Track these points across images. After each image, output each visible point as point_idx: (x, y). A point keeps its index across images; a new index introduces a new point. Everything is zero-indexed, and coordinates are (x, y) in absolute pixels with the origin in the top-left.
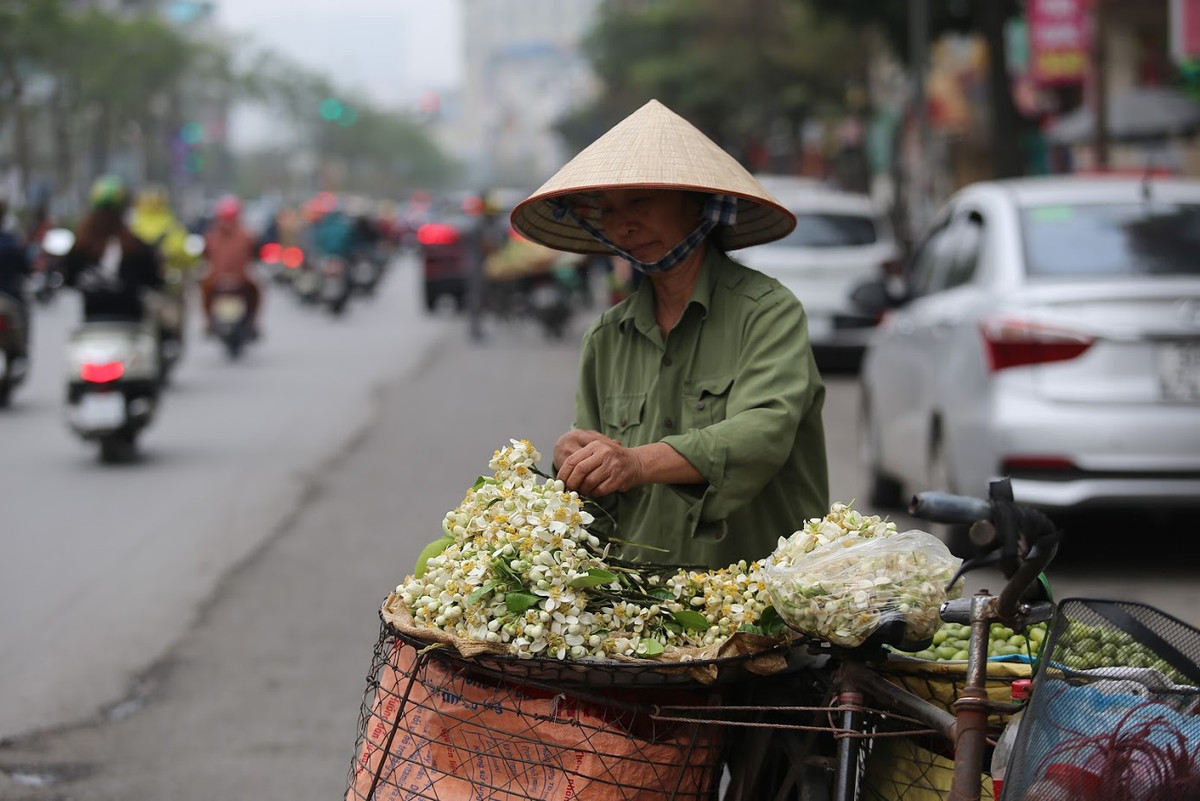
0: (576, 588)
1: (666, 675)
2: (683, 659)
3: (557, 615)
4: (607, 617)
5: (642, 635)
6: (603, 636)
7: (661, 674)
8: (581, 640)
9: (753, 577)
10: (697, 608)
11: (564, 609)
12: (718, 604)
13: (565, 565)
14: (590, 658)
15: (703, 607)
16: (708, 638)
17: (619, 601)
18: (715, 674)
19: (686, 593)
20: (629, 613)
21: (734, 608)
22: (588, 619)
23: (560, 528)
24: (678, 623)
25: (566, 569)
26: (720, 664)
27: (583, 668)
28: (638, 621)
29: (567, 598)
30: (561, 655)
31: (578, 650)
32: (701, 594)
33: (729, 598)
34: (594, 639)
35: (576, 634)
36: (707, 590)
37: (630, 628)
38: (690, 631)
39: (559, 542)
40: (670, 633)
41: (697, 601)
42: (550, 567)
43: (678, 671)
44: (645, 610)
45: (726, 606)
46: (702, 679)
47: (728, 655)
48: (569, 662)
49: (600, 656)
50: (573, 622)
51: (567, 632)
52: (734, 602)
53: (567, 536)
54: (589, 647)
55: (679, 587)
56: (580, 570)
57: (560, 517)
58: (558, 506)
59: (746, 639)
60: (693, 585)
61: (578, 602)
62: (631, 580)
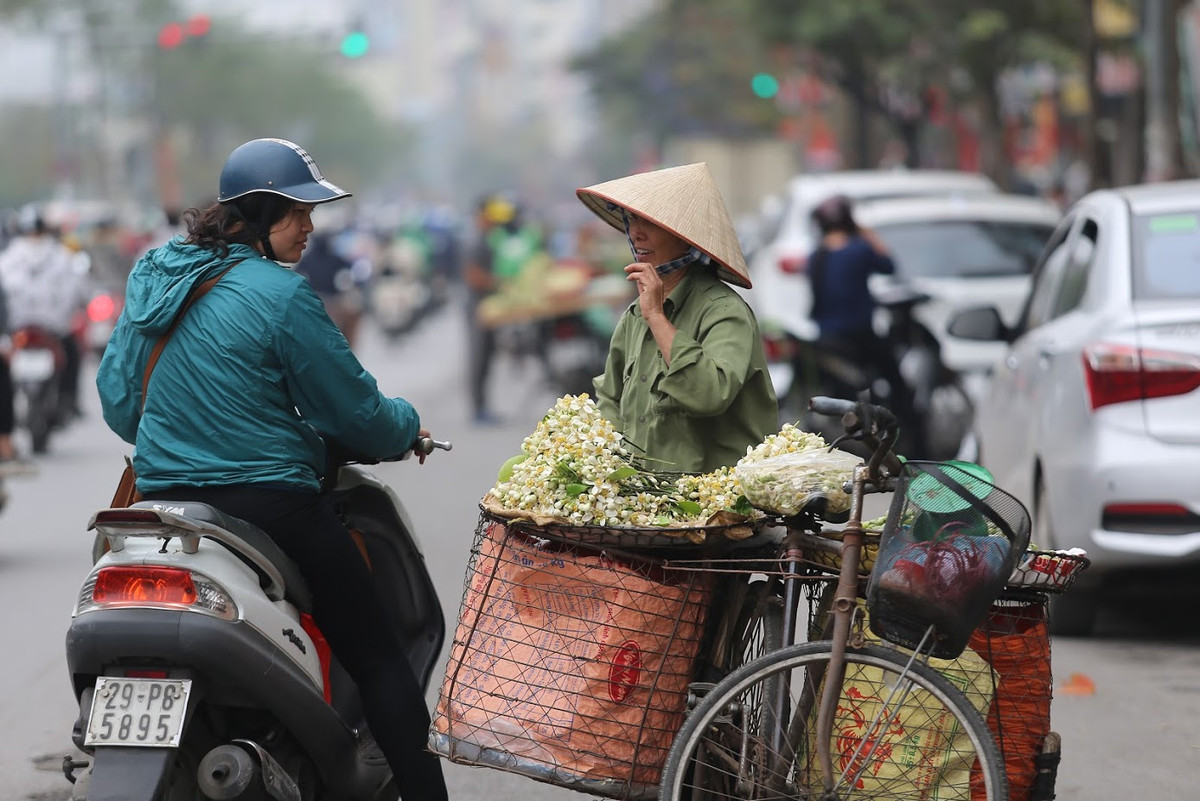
0: (613, 480)
1: (672, 538)
2: (684, 527)
3: (599, 497)
4: (633, 502)
5: (656, 514)
6: (630, 512)
7: (668, 537)
8: (616, 513)
9: (730, 477)
10: (693, 500)
11: (604, 493)
12: (707, 496)
13: (605, 465)
14: (622, 525)
15: (698, 499)
16: (701, 518)
17: (641, 492)
18: (704, 537)
19: (686, 490)
20: (648, 500)
21: (718, 497)
22: (620, 500)
23: (601, 441)
24: (681, 509)
25: (605, 468)
26: (708, 531)
27: (617, 532)
28: (654, 506)
29: (606, 486)
30: (603, 523)
31: (614, 520)
32: (697, 491)
33: (714, 491)
34: (624, 513)
35: (613, 509)
36: (701, 487)
37: (648, 511)
38: (689, 514)
39: (600, 450)
40: (675, 514)
41: (694, 495)
42: (595, 466)
43: (679, 535)
44: (658, 498)
45: (713, 497)
46: (696, 540)
47: (713, 524)
48: (607, 529)
49: (628, 525)
50: (610, 502)
51: (606, 508)
52: (719, 494)
53: (606, 447)
54: (621, 519)
55: (681, 486)
56: (615, 468)
57: (601, 434)
58: (599, 428)
59: (725, 515)
60: (692, 484)
61: (614, 489)
62: (650, 482)
